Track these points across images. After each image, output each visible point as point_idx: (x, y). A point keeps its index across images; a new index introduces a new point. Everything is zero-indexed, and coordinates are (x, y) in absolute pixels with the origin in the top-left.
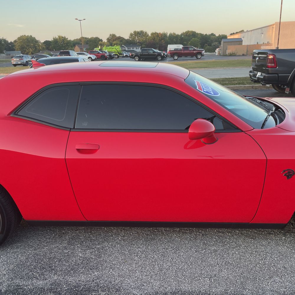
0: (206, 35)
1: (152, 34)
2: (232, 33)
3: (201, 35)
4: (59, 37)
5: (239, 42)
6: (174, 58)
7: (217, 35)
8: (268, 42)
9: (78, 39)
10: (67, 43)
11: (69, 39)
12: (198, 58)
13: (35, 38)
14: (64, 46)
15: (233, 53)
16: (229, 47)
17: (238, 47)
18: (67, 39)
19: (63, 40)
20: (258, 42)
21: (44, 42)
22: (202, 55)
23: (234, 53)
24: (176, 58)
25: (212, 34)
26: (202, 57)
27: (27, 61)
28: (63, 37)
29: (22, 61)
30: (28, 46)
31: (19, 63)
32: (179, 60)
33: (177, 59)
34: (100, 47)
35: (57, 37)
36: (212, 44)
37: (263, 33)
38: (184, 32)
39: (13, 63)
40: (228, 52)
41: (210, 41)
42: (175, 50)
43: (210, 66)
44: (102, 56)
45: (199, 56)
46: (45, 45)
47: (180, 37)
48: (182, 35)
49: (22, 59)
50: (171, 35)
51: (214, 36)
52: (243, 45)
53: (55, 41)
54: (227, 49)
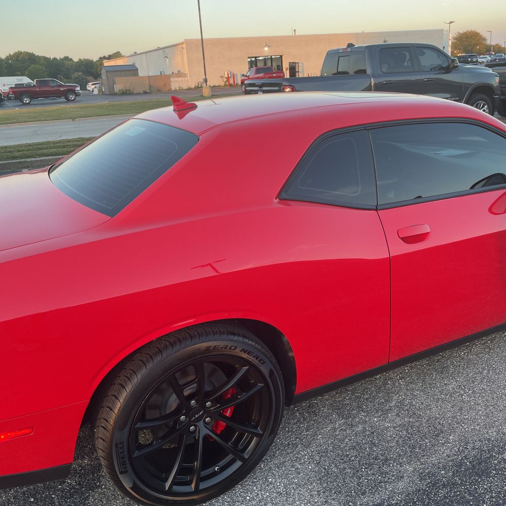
0: (55, 59)
2: (102, 56)
3: (45, 58)
5: (133, 71)
6: (22, 102)
7: (76, 60)
8: (178, 71)
12: (68, 100)
15: (126, 90)
16: (117, 79)
17: (132, 79)
20: (162, 70)
22: (77, 95)
23: (128, 89)
24: (26, 100)
25: (66, 58)
26: (78, 98)
32: (32, 105)
33: (29, 103)
36: (72, 75)
37: (167, 57)
40: (117, 88)
41: (64, 70)
42: (18, 86)
43: (112, 112)
45: (72, 97)
47: (6, 63)
48: (8, 58)
51: (70, 62)
52: (140, 75)
54: (114, 83)
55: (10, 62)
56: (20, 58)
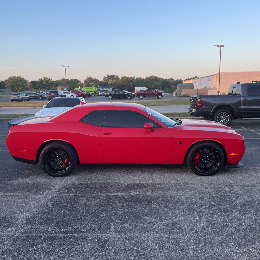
0: (166, 79)
1: (122, 78)
3: (162, 79)
4: (45, 78)
5: (191, 86)
6: (140, 98)
7: (175, 80)
8: (213, 87)
9: (60, 80)
10: (51, 84)
11: (52, 80)
12: (159, 98)
13: (23, 78)
14: (48, 86)
16: (183, 90)
17: (190, 90)
18: (51, 80)
19: (48, 81)
20: (206, 86)
21: (32, 82)
22: (162, 96)
24: (141, 97)
25: (171, 79)
26: (162, 97)
27: (22, 98)
28: (47, 79)
29: (19, 97)
30: (17, 85)
31: (16, 99)
32: (143, 99)
33: (142, 99)
34: (79, 87)
35: (43, 78)
37: (209, 80)
38: (148, 77)
39: (11, 99)
40: (183, 94)
41: (169, 84)
42: (141, 91)
44: (82, 94)
45: (160, 97)
46: (32, 84)
47: (145, 81)
48: (146, 79)
49: (19, 96)
50: (137, 79)
52: (194, 88)
53: (41, 81)
54: (181, 92)
55: (147, 80)
56: (151, 79)
